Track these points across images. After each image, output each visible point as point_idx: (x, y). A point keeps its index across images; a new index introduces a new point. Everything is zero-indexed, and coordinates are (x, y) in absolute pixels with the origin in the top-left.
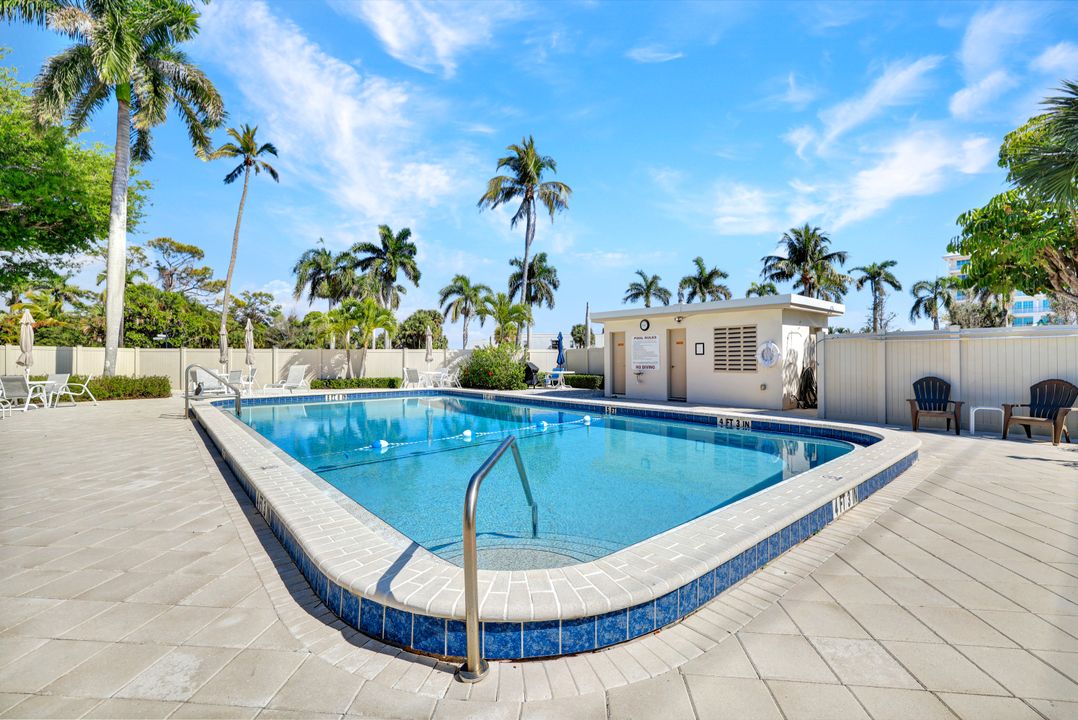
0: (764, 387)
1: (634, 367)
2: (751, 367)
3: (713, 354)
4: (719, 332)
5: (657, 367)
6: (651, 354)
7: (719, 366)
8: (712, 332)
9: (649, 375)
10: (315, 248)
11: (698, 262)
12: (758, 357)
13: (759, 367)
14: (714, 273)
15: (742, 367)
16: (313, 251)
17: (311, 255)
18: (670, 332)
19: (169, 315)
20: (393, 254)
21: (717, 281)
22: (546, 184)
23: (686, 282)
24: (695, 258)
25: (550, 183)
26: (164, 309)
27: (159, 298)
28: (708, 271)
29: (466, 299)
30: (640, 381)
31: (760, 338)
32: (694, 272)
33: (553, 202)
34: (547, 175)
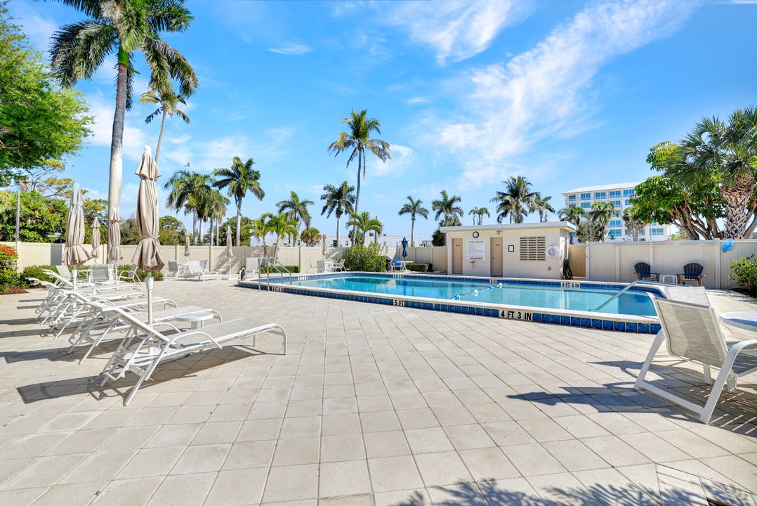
0: (549, 268)
1: (468, 258)
2: (542, 258)
3: (519, 251)
4: (523, 240)
5: (484, 258)
6: (481, 251)
7: (523, 258)
8: (519, 240)
9: (478, 263)
10: (183, 170)
11: (443, 193)
12: (547, 253)
13: (546, 259)
14: (453, 201)
15: (537, 258)
16: (181, 172)
17: (180, 174)
18: (492, 239)
19: (58, 217)
20: (244, 178)
21: (455, 205)
22: (372, 141)
23: (436, 204)
24: (442, 191)
25: (376, 140)
26: (52, 212)
27: (48, 202)
28: (449, 199)
29: (296, 212)
30: (473, 266)
31: (547, 243)
32: (441, 198)
33: (382, 153)
34: (372, 134)
